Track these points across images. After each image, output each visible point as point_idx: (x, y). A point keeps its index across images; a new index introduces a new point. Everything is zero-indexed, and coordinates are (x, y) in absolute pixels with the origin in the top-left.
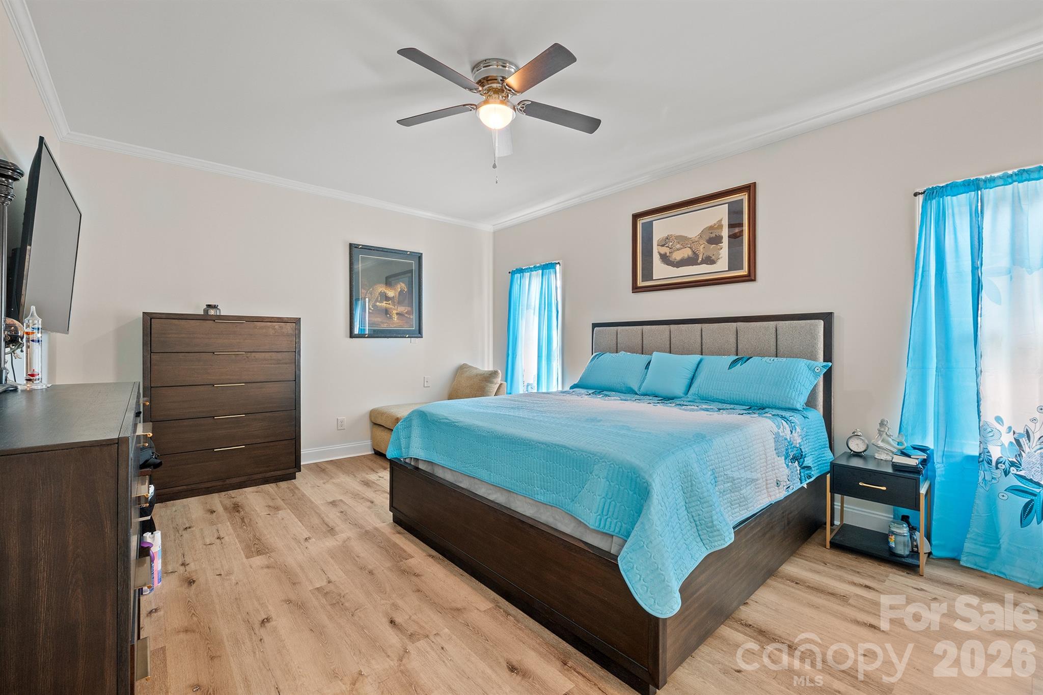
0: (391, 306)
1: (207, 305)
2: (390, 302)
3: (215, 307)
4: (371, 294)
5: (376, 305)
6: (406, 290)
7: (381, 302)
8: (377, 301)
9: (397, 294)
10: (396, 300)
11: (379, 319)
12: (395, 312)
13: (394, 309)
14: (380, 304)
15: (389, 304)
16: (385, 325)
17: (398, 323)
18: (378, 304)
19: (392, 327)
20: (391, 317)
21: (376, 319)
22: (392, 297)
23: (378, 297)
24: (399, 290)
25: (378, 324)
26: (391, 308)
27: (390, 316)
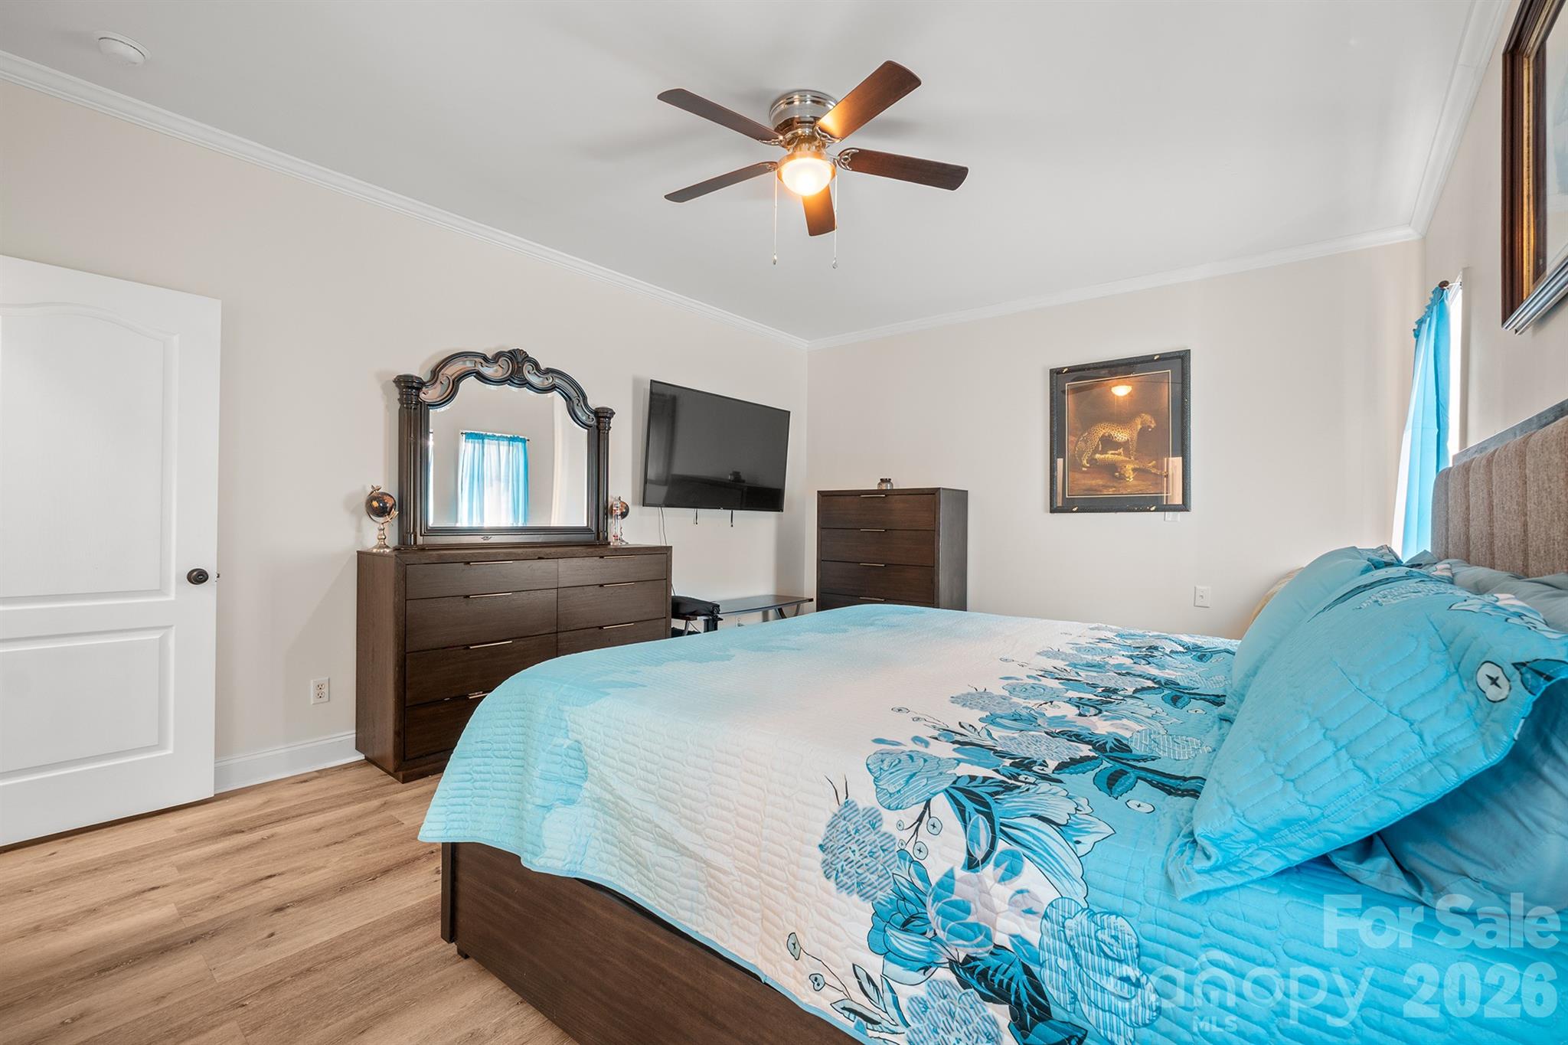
0: (1122, 458)
1: (881, 480)
2: (1121, 450)
3: (888, 481)
4: (1086, 442)
5: (1096, 459)
6: (1153, 426)
7: (1103, 452)
8: (1096, 451)
9: (1135, 435)
10: (1133, 447)
11: (1100, 482)
12: (1129, 467)
13: (1128, 462)
14: (1103, 456)
15: (1119, 454)
16: (1111, 491)
17: (1135, 486)
18: (1098, 456)
19: (1125, 492)
20: (1122, 478)
21: (1094, 482)
22: (1124, 442)
23: (1098, 445)
24: (1139, 427)
25: (1096, 490)
26: (1123, 461)
27: (1120, 474)
